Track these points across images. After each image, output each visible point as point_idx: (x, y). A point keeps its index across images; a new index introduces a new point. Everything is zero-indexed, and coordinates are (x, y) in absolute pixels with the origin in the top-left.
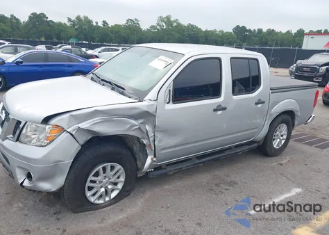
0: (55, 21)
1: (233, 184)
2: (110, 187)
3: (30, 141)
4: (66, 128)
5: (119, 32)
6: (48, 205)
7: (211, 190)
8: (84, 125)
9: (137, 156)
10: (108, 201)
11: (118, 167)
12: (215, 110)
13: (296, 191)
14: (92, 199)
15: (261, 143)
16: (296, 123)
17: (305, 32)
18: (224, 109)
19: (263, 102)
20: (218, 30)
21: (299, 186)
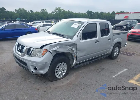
0: (9, 11)
1: (103, 69)
2: (62, 72)
3: (35, 56)
4: (49, 50)
5: (38, 15)
6: (40, 80)
7: (96, 71)
8: (55, 49)
9: (70, 60)
10: (62, 77)
11: (65, 64)
12: (96, 42)
13: (125, 70)
14: (57, 76)
15: (110, 54)
16: (121, 46)
17: (115, 12)
18: (99, 42)
19: (111, 39)
20: (80, 13)
21: (126, 68)
